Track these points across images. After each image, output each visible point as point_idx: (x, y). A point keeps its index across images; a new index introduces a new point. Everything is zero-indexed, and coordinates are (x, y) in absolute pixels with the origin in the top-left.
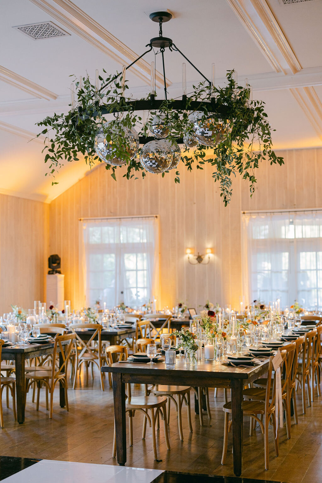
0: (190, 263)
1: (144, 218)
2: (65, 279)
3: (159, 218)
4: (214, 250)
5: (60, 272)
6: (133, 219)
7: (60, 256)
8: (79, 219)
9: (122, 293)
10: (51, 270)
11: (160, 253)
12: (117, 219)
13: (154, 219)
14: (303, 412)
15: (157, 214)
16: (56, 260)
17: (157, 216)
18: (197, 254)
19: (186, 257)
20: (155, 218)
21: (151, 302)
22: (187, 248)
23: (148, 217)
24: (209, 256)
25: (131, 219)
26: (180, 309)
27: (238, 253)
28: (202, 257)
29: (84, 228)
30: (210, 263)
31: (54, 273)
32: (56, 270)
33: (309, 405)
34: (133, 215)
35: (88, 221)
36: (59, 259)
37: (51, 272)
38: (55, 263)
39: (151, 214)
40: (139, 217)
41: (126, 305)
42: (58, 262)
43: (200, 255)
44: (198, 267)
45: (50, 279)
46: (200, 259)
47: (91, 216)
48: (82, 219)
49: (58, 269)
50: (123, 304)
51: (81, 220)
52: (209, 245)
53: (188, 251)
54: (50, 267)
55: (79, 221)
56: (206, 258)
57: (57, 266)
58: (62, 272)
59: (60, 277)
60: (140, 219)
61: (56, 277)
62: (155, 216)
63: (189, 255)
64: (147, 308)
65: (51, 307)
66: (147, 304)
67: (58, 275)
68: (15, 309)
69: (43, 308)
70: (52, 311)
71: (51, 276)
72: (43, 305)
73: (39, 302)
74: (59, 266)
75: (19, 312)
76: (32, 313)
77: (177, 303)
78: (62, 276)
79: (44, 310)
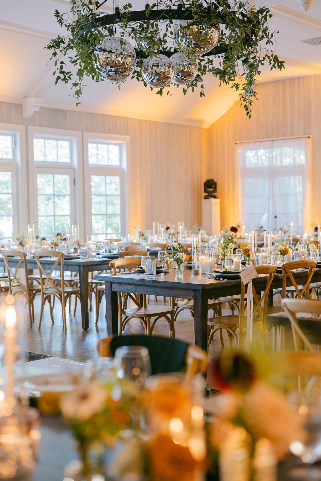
1: (296, 139)
2: (222, 204)
3: (311, 138)
5: (215, 197)
6: (286, 140)
7: (215, 180)
8: (235, 143)
9: (276, 217)
10: (206, 194)
11: (312, 176)
12: (270, 141)
13: (306, 139)
15: (310, 134)
16: (211, 184)
17: (310, 136)
20: (308, 138)
21: (288, 226)
23: (300, 138)
25: (283, 141)
29: (239, 151)
31: (209, 197)
32: (211, 194)
34: (286, 136)
35: (243, 144)
36: (215, 184)
37: (207, 197)
38: (210, 188)
39: (304, 134)
40: (291, 139)
42: (214, 186)
45: (205, 202)
47: (246, 140)
48: (238, 142)
49: (215, 194)
51: (236, 144)
54: (205, 191)
55: (235, 145)
57: (213, 190)
58: (217, 197)
59: (215, 202)
60: (292, 140)
61: (211, 202)
62: (307, 136)
64: (283, 232)
65: (168, 228)
66: (285, 228)
67: (213, 200)
68: (137, 230)
69: (163, 229)
70: (168, 232)
71: (207, 200)
72: (162, 227)
73: (158, 223)
74: (215, 191)
75: (141, 232)
76: (152, 234)
77: (315, 227)
78: (217, 201)
79: (163, 231)
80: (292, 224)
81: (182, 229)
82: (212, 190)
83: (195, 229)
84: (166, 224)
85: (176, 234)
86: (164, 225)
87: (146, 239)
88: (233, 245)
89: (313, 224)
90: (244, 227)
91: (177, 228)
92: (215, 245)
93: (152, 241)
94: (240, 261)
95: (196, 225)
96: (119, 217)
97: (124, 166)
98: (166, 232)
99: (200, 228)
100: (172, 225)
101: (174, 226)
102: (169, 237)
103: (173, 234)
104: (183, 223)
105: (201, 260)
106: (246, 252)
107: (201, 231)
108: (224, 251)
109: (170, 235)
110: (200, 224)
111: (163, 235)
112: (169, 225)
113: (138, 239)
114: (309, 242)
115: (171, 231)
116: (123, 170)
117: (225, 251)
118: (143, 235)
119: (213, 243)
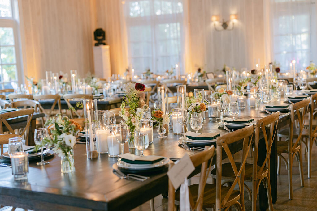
0: (216, 30)
2: (111, 50)
4: (238, 16)
5: (104, 44)
10: (96, 42)
14: (290, 198)
16: (101, 33)
18: (222, 21)
19: (212, 25)
22: (213, 15)
24: (234, 21)
26: (199, 74)
27: (260, 17)
28: (227, 23)
29: (123, 3)
30: (235, 29)
31: (99, 45)
32: (101, 42)
33: (302, 185)
36: (104, 32)
37: (97, 44)
38: (100, 36)
41: (151, 71)
43: (225, 21)
44: (223, 33)
45: (96, 49)
46: (225, 25)
49: (104, 41)
50: (149, 70)
52: (233, 11)
53: (214, 18)
54: (96, 39)
56: (230, 25)
59: (105, 49)
61: (101, 49)
63: (216, 22)
64: (170, 74)
65: (61, 77)
66: (170, 70)
67: (103, 47)
68: (30, 80)
69: (55, 78)
70: (61, 81)
71: (97, 48)
72: (55, 75)
73: (51, 72)
74: (104, 38)
75: (34, 82)
76: (45, 83)
77: (197, 68)
78: (107, 47)
79: (57, 81)
80: (177, 66)
81: (75, 77)
82: (101, 38)
83: (88, 77)
84: (59, 73)
85: (69, 83)
86: (57, 74)
87: (40, 88)
88: (141, 111)
89: (196, 66)
90: (133, 70)
91: (69, 77)
92: (109, 94)
93: (46, 91)
94: (151, 131)
95: (89, 73)
96: (15, 66)
97: (17, 17)
98: (59, 81)
99: (93, 76)
100: (65, 73)
101: (67, 74)
102: (63, 86)
103: (67, 83)
104: (76, 71)
105: (100, 135)
106: (157, 115)
107: (95, 80)
108: (130, 120)
109: (63, 83)
110: (92, 71)
111: (56, 83)
112: (61, 74)
113: (32, 88)
114: (222, 93)
115: (64, 80)
116: (16, 21)
117: (132, 120)
118: (36, 85)
119: (107, 91)
